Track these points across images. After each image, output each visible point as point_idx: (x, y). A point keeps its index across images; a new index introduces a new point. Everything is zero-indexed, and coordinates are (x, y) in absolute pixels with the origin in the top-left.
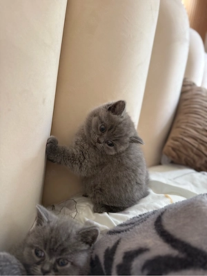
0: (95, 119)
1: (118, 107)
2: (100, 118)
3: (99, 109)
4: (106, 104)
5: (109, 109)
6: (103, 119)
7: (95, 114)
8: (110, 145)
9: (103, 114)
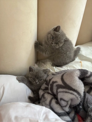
0: (49, 35)
1: (58, 28)
2: (51, 35)
3: (50, 31)
4: (53, 28)
5: (54, 30)
6: (52, 34)
7: (49, 33)
8: (56, 44)
9: (52, 32)
